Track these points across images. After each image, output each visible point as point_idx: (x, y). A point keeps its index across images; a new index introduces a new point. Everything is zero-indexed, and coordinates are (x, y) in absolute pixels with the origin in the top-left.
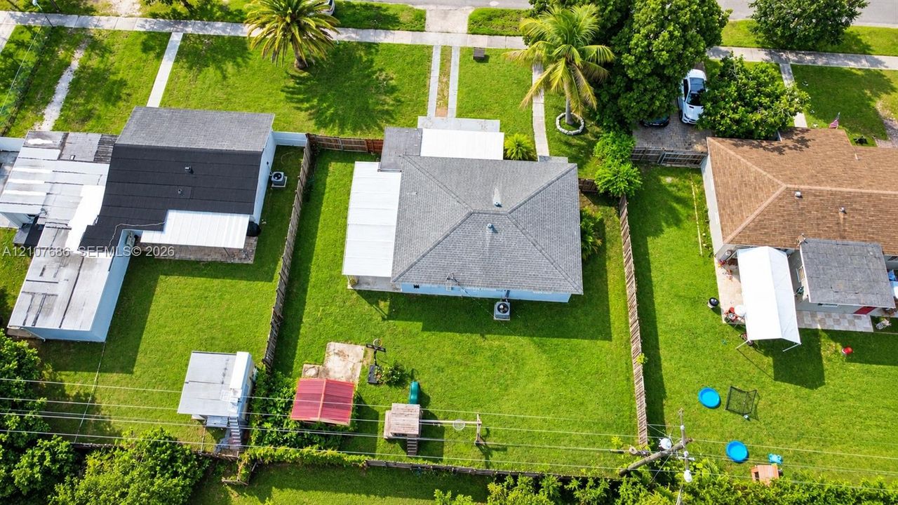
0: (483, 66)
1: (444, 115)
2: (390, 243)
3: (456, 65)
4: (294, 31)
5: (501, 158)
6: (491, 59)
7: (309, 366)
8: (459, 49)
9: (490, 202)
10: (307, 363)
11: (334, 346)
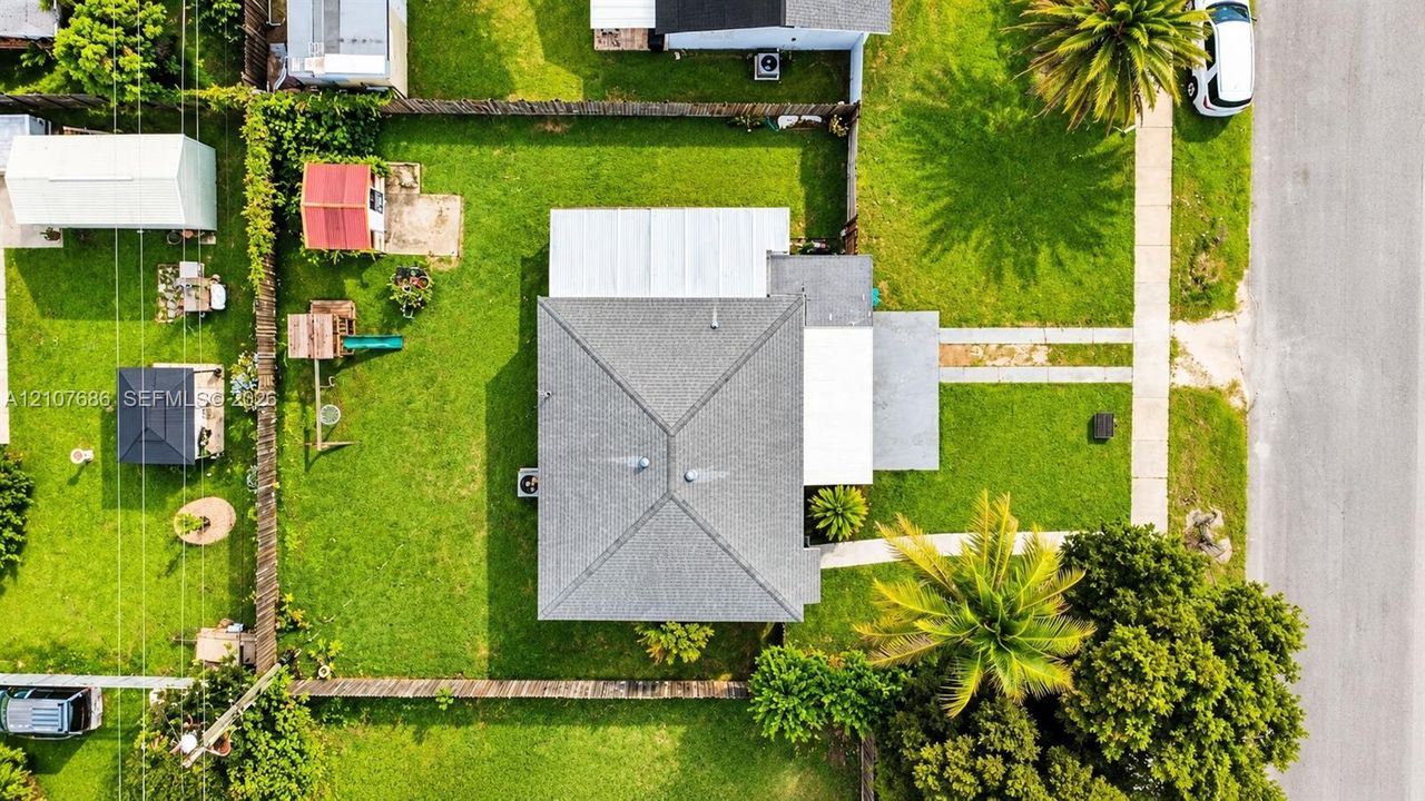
0: (1079, 434)
1: (944, 362)
2: (615, 286)
3: (1079, 377)
4: (1069, 40)
5: (809, 481)
6: (1097, 448)
7: (417, 173)
8: (1128, 381)
9: (695, 464)
10: (421, 169)
11: (454, 206)
